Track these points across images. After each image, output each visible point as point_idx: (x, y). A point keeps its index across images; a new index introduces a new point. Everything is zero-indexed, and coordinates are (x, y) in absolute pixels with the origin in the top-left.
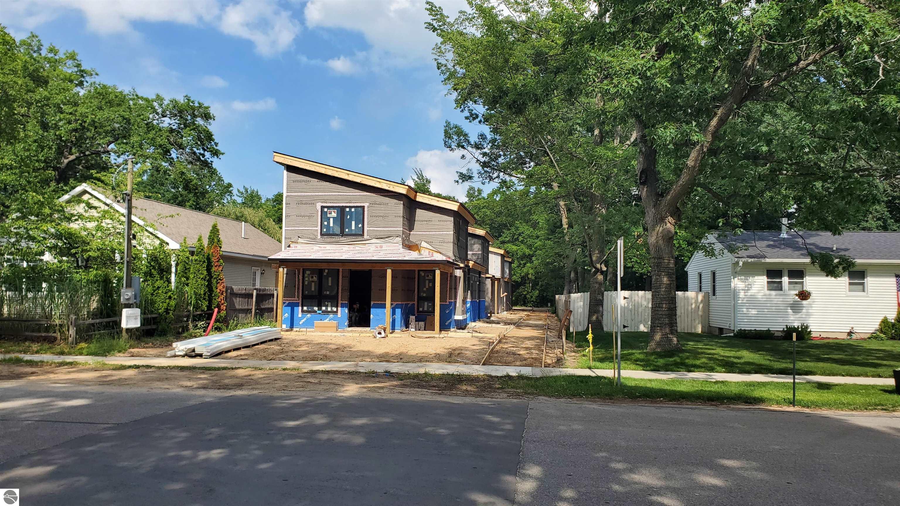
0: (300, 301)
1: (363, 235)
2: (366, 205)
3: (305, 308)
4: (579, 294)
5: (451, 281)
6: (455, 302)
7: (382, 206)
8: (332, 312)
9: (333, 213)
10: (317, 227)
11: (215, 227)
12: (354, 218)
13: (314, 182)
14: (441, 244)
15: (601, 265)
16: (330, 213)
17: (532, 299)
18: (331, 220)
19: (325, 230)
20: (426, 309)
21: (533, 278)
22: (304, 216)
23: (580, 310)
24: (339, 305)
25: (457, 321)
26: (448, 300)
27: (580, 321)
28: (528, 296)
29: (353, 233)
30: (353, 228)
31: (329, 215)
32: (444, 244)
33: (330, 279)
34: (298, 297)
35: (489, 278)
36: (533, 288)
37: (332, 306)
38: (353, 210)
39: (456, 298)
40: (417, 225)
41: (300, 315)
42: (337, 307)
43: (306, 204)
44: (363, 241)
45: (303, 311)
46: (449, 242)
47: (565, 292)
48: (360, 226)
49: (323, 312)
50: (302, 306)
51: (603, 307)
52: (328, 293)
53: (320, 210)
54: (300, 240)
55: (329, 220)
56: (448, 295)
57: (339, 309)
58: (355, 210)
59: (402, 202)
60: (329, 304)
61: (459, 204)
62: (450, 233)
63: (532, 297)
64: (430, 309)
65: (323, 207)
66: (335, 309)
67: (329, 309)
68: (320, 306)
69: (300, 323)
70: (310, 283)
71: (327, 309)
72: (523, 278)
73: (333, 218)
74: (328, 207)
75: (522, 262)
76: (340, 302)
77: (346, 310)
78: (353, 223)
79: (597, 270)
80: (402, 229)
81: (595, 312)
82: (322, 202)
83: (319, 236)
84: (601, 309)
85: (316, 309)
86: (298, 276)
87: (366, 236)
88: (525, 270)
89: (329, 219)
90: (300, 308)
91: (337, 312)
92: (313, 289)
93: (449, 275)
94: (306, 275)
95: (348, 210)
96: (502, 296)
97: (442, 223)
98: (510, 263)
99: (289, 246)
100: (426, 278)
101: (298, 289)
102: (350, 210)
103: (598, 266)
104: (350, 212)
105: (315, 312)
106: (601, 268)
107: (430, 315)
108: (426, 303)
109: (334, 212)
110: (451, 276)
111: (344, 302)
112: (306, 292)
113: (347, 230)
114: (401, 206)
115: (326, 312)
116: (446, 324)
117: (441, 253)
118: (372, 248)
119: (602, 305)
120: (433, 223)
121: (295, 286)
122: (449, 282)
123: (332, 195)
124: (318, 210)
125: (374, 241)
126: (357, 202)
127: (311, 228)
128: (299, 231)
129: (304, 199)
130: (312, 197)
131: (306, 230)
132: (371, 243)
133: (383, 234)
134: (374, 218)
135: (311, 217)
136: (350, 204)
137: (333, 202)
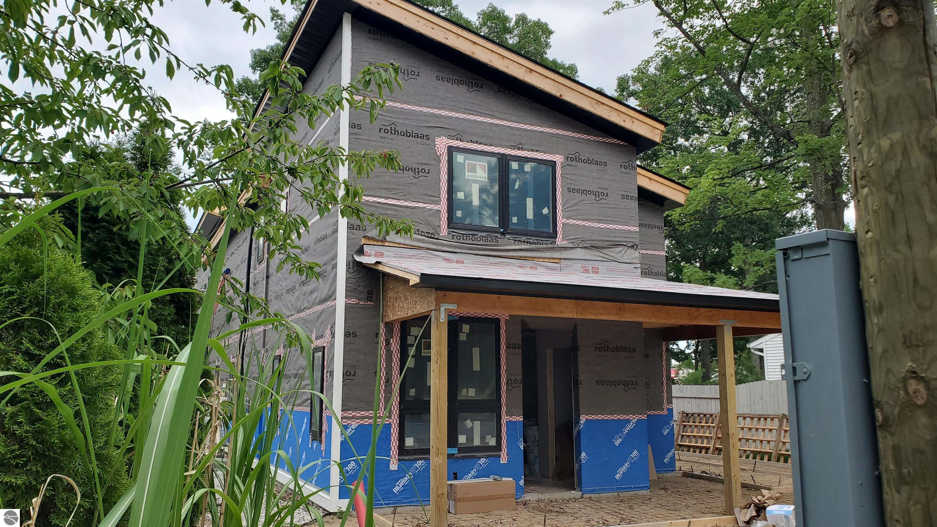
0: (393, 421)
1: (554, 235)
2: (559, 160)
3: (408, 441)
7: (594, 167)
8: (484, 449)
9: (478, 168)
10: (437, 203)
12: (530, 189)
13: (429, 77)
16: (472, 170)
18: (476, 187)
19: (460, 214)
24: (504, 427)
29: (531, 228)
30: (530, 215)
33: (476, 352)
34: (387, 409)
37: (484, 432)
38: (528, 167)
41: (394, 467)
42: (497, 433)
43: (407, 134)
44: (553, 250)
45: (400, 451)
48: (545, 211)
49: (459, 449)
50: (401, 435)
52: (472, 393)
53: (444, 159)
54: (394, 236)
55: (469, 187)
58: (532, 169)
60: (477, 424)
65: (451, 150)
66: (491, 440)
67: (477, 440)
73: (480, 183)
74: (467, 153)
76: (505, 419)
78: (530, 202)
80: (638, 230)
82: (450, 137)
83: (444, 231)
86: (388, 343)
87: (560, 241)
89: (468, 184)
91: (497, 448)
94: (410, 340)
95: (515, 165)
99: (360, 251)
101: (386, 381)
102: (522, 167)
104: (522, 174)
109: (482, 167)
111: (514, 419)
112: (413, 393)
113: (515, 220)
114: (634, 174)
115: (470, 451)
118: (575, 269)
121: (377, 375)
123: (476, 121)
124: (439, 157)
125: (579, 253)
126: (536, 148)
127: (421, 205)
128: (388, 209)
129: (401, 121)
130: (423, 118)
131: (407, 207)
132: (575, 258)
133: (597, 239)
134: (578, 197)
135: (421, 174)
136: (519, 150)
137: (479, 141)
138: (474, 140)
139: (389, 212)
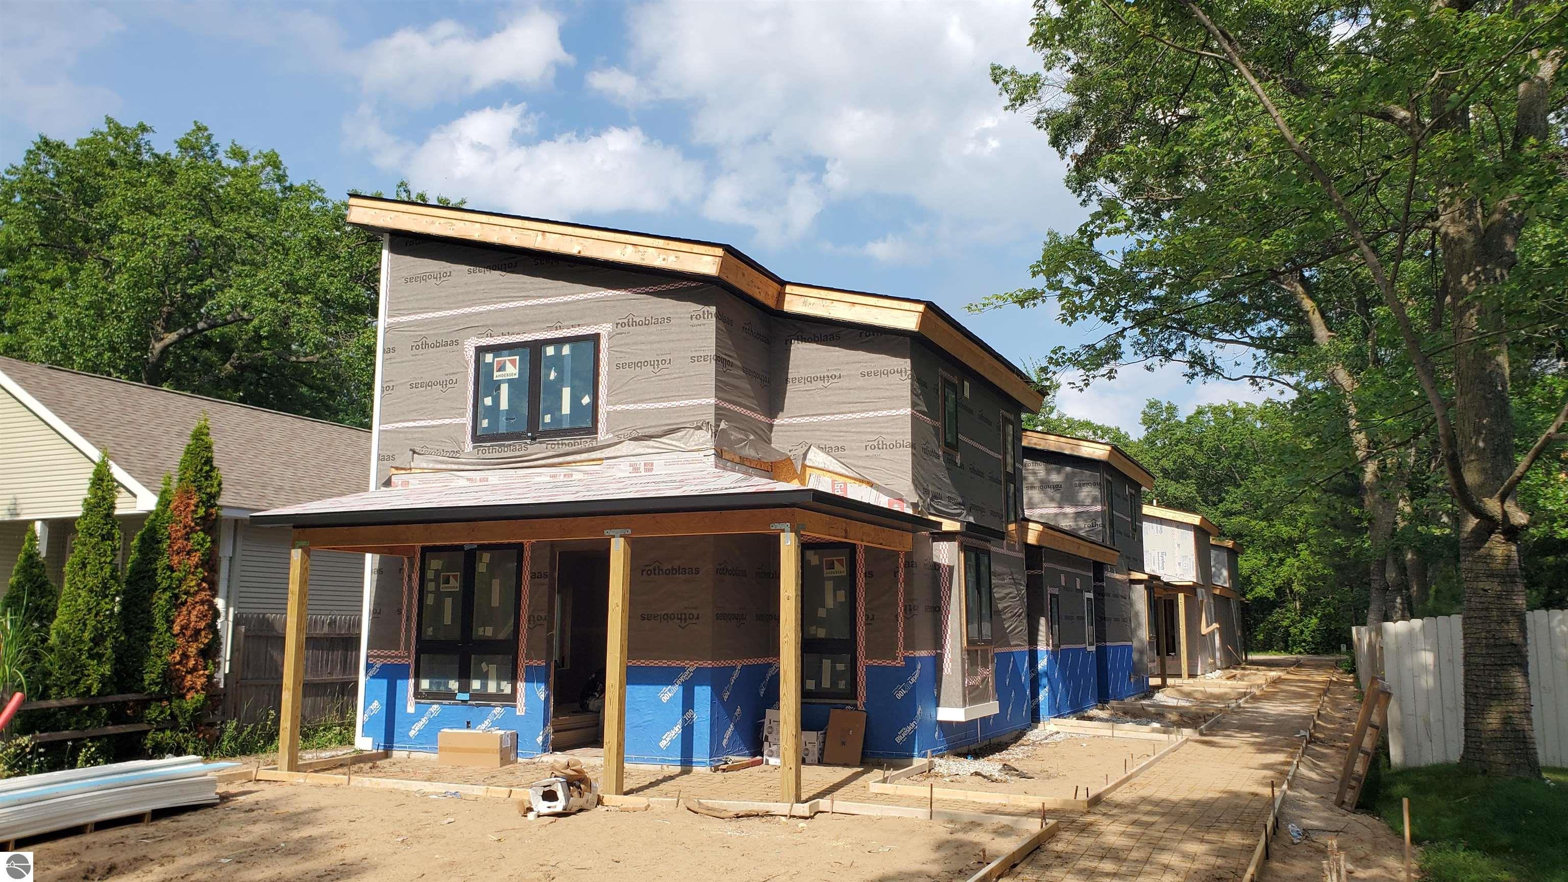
0: (411, 661)
1: (592, 430)
2: (604, 330)
3: (425, 684)
4: (1417, 623)
5: (908, 582)
6: (937, 662)
7: (653, 328)
8: (499, 697)
9: (508, 365)
10: (463, 415)
11: (200, 435)
12: (568, 376)
13: (460, 272)
14: (870, 452)
15: (1503, 502)
16: (502, 368)
17: (1304, 637)
18: (504, 388)
19: (485, 423)
20: (826, 684)
21: (1303, 590)
22: (430, 384)
23: (1428, 682)
24: (521, 672)
25: (947, 727)
26: (901, 652)
27: (1427, 724)
28: (1292, 630)
29: (566, 425)
30: (566, 409)
31: (497, 375)
32: (884, 453)
33: (496, 584)
34: (407, 648)
35: (1139, 582)
36: (1305, 611)
37: (500, 678)
38: (566, 350)
39: (938, 642)
40: (793, 394)
41: (411, 709)
42: (514, 679)
43: (436, 345)
44: (593, 449)
45: (418, 694)
46: (895, 446)
47: (1372, 617)
48: (586, 400)
49: (475, 696)
50: (417, 676)
51: (1526, 674)
52: (489, 632)
53: (472, 361)
54: (418, 461)
55: (498, 388)
56: (901, 635)
57: (521, 686)
58: (572, 350)
59: (713, 309)
60: (493, 668)
61: (921, 308)
62: (902, 412)
63: (1302, 632)
64: (842, 685)
65: (481, 351)
66: (507, 688)
67: (492, 687)
68: (465, 676)
69: (412, 733)
70: (440, 597)
71: (484, 686)
72: (1279, 591)
73: (511, 382)
74: (497, 349)
75: (1274, 556)
76: (523, 662)
77: (541, 691)
78: (566, 392)
79: (1489, 525)
80: (713, 401)
81: (1492, 696)
82: (480, 335)
83: (469, 446)
84: (1519, 682)
85: (454, 685)
86: (410, 577)
87: (603, 435)
88: (1284, 571)
89: (497, 386)
90: (411, 682)
91: (512, 697)
92: (448, 620)
93: (902, 561)
94: (430, 575)
95: (550, 351)
96: (1204, 630)
97: (873, 380)
98: (1233, 554)
99: (388, 483)
100: (827, 573)
101: (409, 618)
102: (558, 351)
103: (1492, 505)
104: (558, 359)
105: (451, 696)
106: (1505, 514)
107: (843, 708)
108: (827, 663)
109: (513, 362)
110: (909, 564)
111: (535, 663)
112: (430, 631)
113: (548, 418)
114: (711, 324)
115: (483, 697)
116: (898, 739)
117: (871, 484)
118: (622, 469)
119: (1523, 666)
120: (843, 383)
121: (399, 612)
122: (901, 587)
123: (508, 308)
124: (467, 362)
125: (628, 447)
126: (577, 323)
127: (447, 421)
128: (415, 432)
129: (432, 332)
130: (453, 322)
131: (433, 427)
132: (619, 454)
133: (653, 424)
134: (629, 372)
135: (449, 386)
136: (557, 329)
137: (511, 332)
138: (505, 332)
139: (416, 435)
